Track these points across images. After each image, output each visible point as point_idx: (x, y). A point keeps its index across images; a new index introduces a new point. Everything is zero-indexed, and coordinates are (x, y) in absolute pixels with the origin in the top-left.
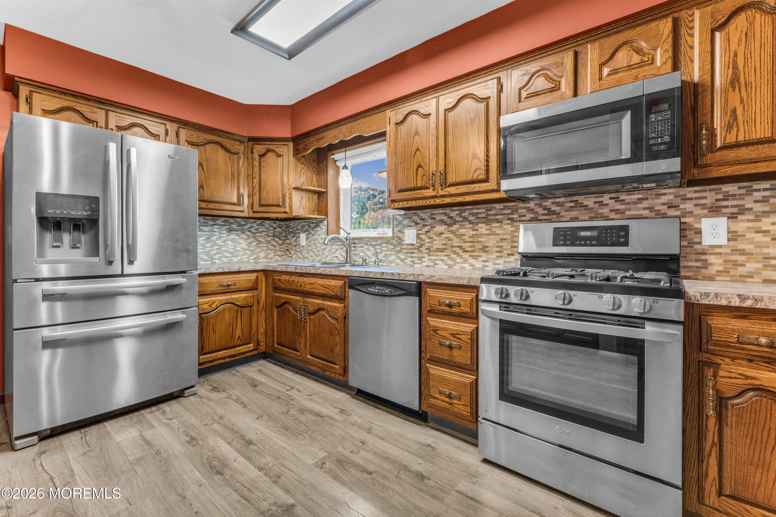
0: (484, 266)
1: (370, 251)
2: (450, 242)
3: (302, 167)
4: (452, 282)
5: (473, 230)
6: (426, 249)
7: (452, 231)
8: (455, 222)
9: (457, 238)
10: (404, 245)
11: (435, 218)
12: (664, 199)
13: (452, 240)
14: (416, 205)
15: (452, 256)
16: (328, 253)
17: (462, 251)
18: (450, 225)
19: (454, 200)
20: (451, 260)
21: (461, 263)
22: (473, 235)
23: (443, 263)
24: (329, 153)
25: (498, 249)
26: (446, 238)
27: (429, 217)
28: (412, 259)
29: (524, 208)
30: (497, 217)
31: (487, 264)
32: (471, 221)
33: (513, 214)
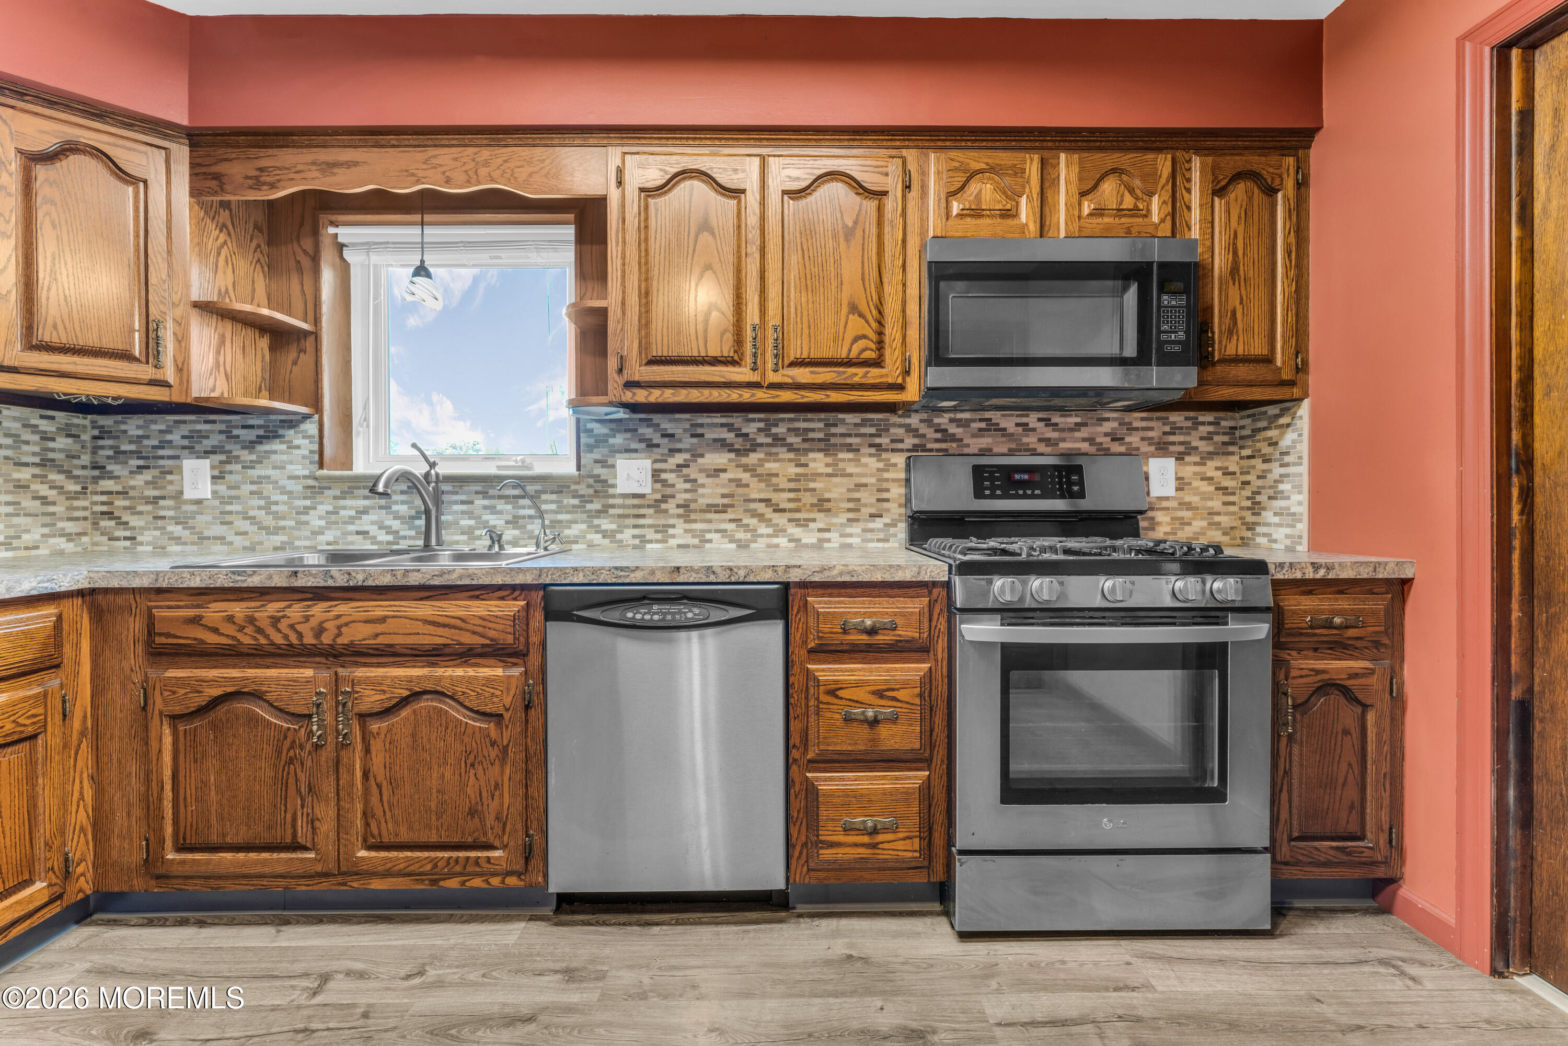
0: (821, 541)
1: (500, 512)
2: (741, 491)
3: (221, 240)
4: (878, 577)
5: (797, 466)
6: (678, 506)
7: (747, 465)
8: (754, 447)
9: (760, 481)
10: (613, 496)
11: (702, 435)
12: (1107, 427)
13: (747, 486)
14: (702, 399)
15: (746, 521)
16: (322, 523)
17: (771, 509)
18: (744, 452)
19: (803, 397)
20: (745, 531)
21: (769, 536)
22: (797, 475)
23: (723, 537)
24: (324, 218)
25: (851, 505)
26: (730, 480)
27: (685, 430)
28: (637, 531)
29: (900, 426)
30: (849, 440)
31: (827, 535)
32: (791, 444)
33: (880, 436)
